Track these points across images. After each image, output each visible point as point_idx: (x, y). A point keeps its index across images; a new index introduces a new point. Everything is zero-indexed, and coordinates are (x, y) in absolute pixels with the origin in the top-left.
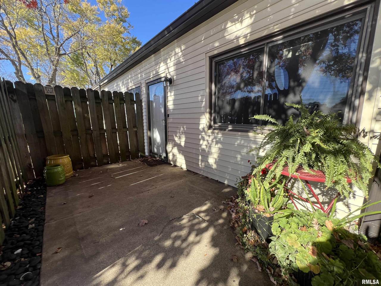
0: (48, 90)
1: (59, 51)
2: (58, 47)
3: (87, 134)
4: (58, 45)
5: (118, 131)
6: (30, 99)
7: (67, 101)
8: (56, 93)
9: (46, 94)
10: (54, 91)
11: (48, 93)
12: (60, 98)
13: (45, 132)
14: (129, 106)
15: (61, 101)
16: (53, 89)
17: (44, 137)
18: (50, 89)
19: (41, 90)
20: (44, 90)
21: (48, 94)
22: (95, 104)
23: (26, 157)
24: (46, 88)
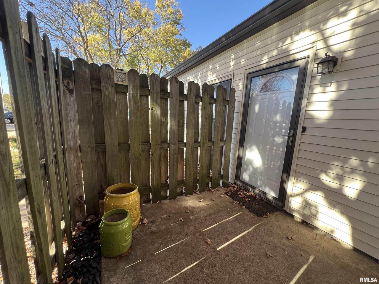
0: (119, 77)
1: (120, 52)
2: (120, 48)
3: (161, 148)
4: (119, 46)
5: (201, 145)
6: (93, 90)
7: (142, 95)
8: (129, 82)
9: (116, 82)
10: (127, 79)
11: (118, 81)
12: (134, 90)
13: (107, 144)
14: (220, 108)
15: (134, 96)
16: (127, 75)
17: (105, 152)
18: (122, 75)
19: (110, 76)
20: (114, 76)
21: (118, 83)
22: (178, 101)
23: (77, 184)
24: (116, 72)
